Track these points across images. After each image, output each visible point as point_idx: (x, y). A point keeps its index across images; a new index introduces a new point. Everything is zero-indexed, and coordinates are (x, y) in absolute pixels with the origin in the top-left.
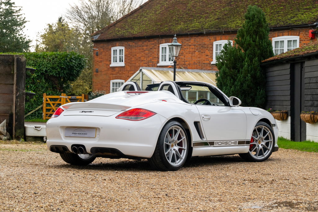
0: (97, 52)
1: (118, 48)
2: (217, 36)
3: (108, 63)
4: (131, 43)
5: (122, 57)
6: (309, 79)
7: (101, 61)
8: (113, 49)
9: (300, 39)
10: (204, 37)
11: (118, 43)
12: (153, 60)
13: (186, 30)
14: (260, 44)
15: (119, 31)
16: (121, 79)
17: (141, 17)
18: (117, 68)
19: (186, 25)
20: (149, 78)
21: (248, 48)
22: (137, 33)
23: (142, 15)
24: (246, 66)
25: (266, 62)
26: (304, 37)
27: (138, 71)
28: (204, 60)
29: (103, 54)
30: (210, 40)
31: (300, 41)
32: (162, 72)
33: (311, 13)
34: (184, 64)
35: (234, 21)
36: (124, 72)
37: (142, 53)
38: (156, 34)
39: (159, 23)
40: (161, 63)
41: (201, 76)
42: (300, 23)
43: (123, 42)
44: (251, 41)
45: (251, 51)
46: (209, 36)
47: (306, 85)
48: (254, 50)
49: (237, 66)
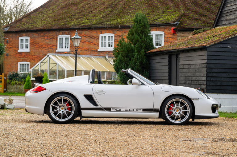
0: (7, 40)
1: (24, 38)
2: (102, 30)
3: (16, 49)
4: (34, 34)
5: (28, 44)
6: (183, 65)
7: (11, 47)
8: (20, 38)
9: (165, 34)
10: (93, 31)
11: (24, 34)
12: (52, 48)
13: (78, 25)
14: (145, 40)
15: (25, 25)
16: (27, 61)
17: (41, 15)
18: (24, 53)
19: (78, 22)
20: (55, 62)
21: (137, 43)
22: (39, 27)
23: (43, 13)
24: (136, 55)
25: (150, 53)
26: (168, 32)
27: (46, 56)
28: (93, 48)
29: (13, 42)
30: (97, 33)
31: (165, 35)
32: (63, 57)
33: (172, 15)
35: (115, 19)
36: (29, 56)
37: (44, 42)
38: (54, 28)
39: (57, 20)
40: (59, 50)
41: (92, 60)
42: (165, 22)
43: (28, 33)
44: (139, 38)
45: (139, 45)
46: (96, 31)
47: (180, 70)
48: (141, 44)
49: (129, 56)
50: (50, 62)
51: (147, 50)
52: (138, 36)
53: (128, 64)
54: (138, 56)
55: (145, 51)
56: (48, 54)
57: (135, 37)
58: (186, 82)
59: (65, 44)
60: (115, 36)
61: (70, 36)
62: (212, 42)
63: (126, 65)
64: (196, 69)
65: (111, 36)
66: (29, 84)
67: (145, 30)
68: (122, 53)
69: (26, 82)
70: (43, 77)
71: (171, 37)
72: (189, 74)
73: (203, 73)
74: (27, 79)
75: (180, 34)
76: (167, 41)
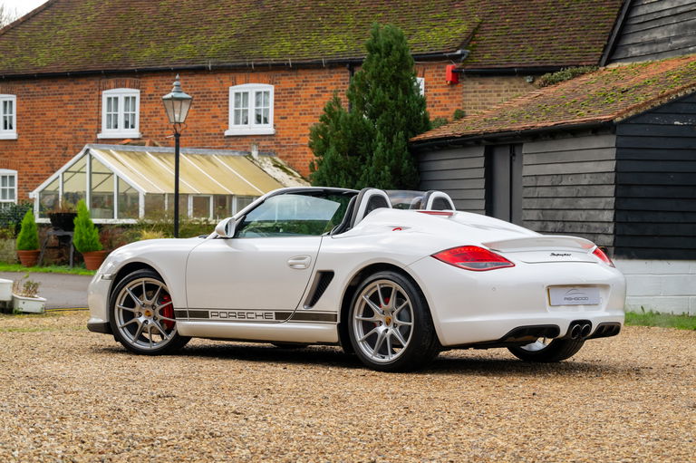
1: (1, 98)
2: (237, 75)
4: (31, 87)
5: (11, 118)
6: (534, 178)
9: (426, 84)
10: (208, 76)
12: (86, 127)
13: (164, 59)
14: (405, 104)
15: (0, 60)
17: (49, 29)
19: (163, 49)
20: (109, 169)
21: (380, 113)
22: (45, 64)
23: (52, 23)
24: (378, 149)
26: (436, 79)
27: (82, 153)
28: (209, 128)
30: (221, 82)
31: (425, 88)
32: (132, 154)
33: (446, 30)
34: (160, 136)
35: (274, 42)
36: (15, 152)
37: (60, 110)
38: (92, 67)
39: (97, 43)
40: (106, 133)
41: (212, 162)
42: (426, 50)
43: (12, 84)
44: (387, 99)
45: (386, 119)
46: (219, 75)
47: (526, 190)
48: (393, 117)
49: (359, 150)
50: (93, 171)
51: (410, 133)
52: (384, 91)
53: (357, 174)
54: (385, 151)
55: (406, 137)
56: (86, 147)
57: (374, 94)
58: (545, 227)
59: (126, 115)
60: (275, 90)
61: (139, 91)
62: (631, 109)
63: (350, 177)
64: (579, 188)
65: (262, 90)
66: (31, 237)
67: (404, 73)
68: (337, 141)
69: (22, 231)
70: (75, 215)
71: (444, 94)
72: (557, 203)
73: (603, 200)
74: (25, 222)
75: (471, 86)
76: (433, 106)
